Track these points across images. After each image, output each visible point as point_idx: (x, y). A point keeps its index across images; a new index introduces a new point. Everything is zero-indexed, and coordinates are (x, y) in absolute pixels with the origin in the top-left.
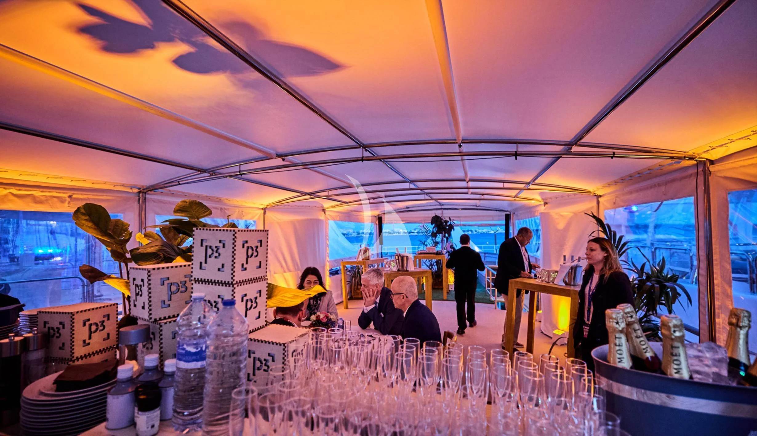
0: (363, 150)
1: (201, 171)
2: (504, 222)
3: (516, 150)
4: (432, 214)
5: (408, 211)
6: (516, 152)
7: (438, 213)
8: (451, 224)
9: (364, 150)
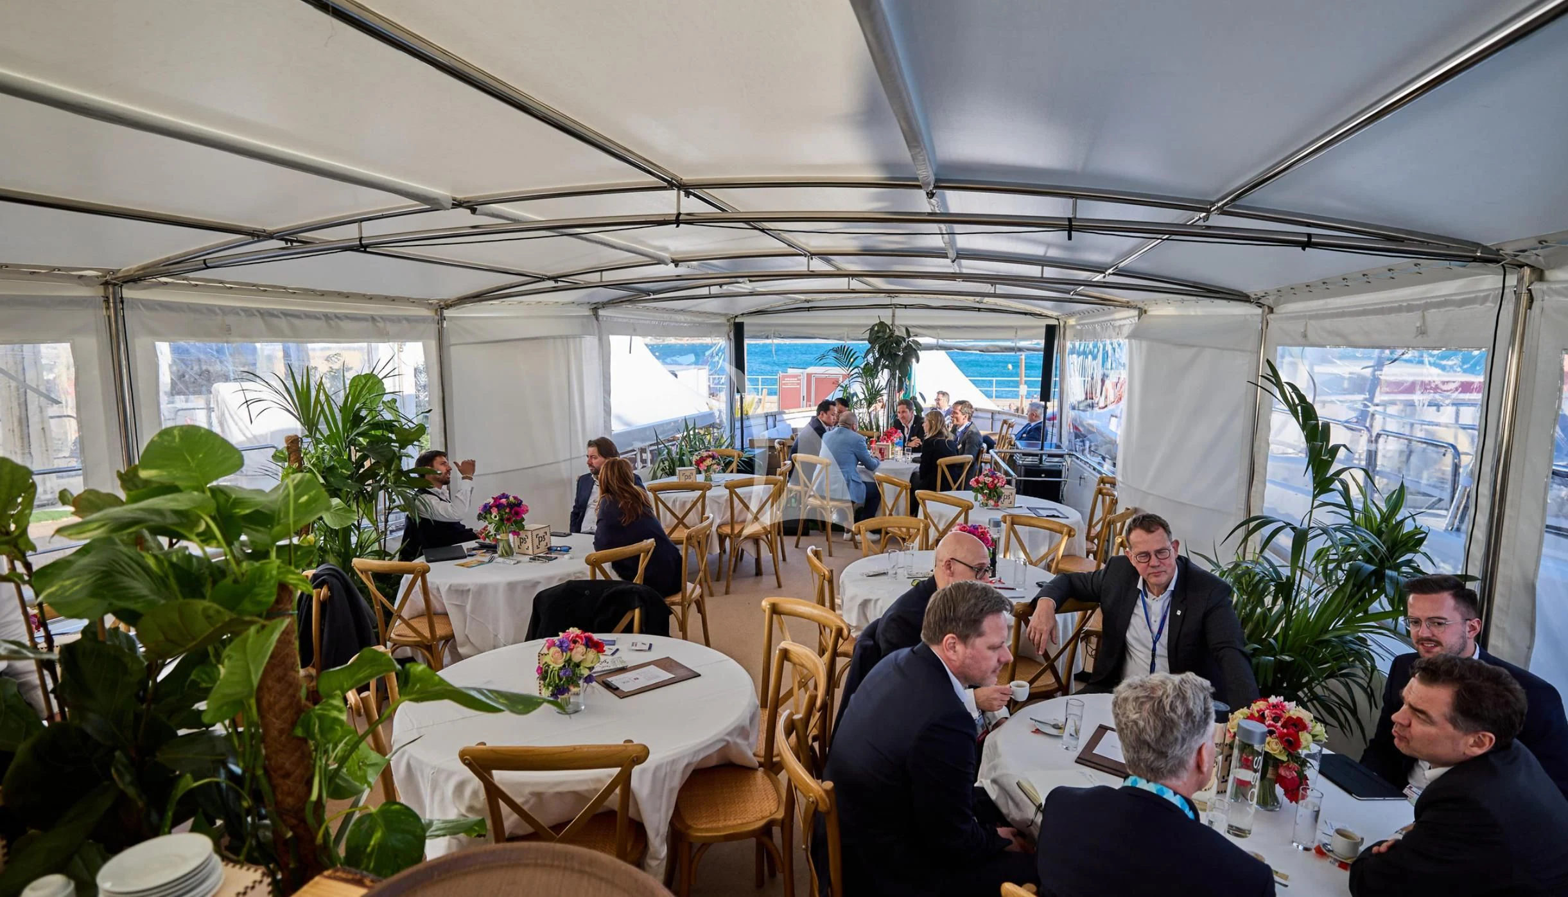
0: (679, 195)
1: (258, 236)
2: (1042, 343)
3: (1071, 216)
4: (871, 318)
5: (809, 309)
6: (1070, 220)
7: (885, 316)
8: (909, 346)
9: (682, 193)
